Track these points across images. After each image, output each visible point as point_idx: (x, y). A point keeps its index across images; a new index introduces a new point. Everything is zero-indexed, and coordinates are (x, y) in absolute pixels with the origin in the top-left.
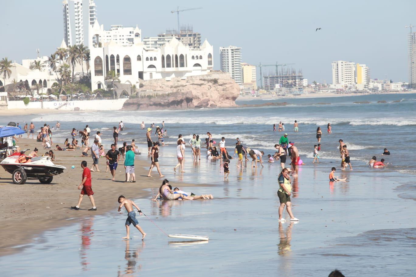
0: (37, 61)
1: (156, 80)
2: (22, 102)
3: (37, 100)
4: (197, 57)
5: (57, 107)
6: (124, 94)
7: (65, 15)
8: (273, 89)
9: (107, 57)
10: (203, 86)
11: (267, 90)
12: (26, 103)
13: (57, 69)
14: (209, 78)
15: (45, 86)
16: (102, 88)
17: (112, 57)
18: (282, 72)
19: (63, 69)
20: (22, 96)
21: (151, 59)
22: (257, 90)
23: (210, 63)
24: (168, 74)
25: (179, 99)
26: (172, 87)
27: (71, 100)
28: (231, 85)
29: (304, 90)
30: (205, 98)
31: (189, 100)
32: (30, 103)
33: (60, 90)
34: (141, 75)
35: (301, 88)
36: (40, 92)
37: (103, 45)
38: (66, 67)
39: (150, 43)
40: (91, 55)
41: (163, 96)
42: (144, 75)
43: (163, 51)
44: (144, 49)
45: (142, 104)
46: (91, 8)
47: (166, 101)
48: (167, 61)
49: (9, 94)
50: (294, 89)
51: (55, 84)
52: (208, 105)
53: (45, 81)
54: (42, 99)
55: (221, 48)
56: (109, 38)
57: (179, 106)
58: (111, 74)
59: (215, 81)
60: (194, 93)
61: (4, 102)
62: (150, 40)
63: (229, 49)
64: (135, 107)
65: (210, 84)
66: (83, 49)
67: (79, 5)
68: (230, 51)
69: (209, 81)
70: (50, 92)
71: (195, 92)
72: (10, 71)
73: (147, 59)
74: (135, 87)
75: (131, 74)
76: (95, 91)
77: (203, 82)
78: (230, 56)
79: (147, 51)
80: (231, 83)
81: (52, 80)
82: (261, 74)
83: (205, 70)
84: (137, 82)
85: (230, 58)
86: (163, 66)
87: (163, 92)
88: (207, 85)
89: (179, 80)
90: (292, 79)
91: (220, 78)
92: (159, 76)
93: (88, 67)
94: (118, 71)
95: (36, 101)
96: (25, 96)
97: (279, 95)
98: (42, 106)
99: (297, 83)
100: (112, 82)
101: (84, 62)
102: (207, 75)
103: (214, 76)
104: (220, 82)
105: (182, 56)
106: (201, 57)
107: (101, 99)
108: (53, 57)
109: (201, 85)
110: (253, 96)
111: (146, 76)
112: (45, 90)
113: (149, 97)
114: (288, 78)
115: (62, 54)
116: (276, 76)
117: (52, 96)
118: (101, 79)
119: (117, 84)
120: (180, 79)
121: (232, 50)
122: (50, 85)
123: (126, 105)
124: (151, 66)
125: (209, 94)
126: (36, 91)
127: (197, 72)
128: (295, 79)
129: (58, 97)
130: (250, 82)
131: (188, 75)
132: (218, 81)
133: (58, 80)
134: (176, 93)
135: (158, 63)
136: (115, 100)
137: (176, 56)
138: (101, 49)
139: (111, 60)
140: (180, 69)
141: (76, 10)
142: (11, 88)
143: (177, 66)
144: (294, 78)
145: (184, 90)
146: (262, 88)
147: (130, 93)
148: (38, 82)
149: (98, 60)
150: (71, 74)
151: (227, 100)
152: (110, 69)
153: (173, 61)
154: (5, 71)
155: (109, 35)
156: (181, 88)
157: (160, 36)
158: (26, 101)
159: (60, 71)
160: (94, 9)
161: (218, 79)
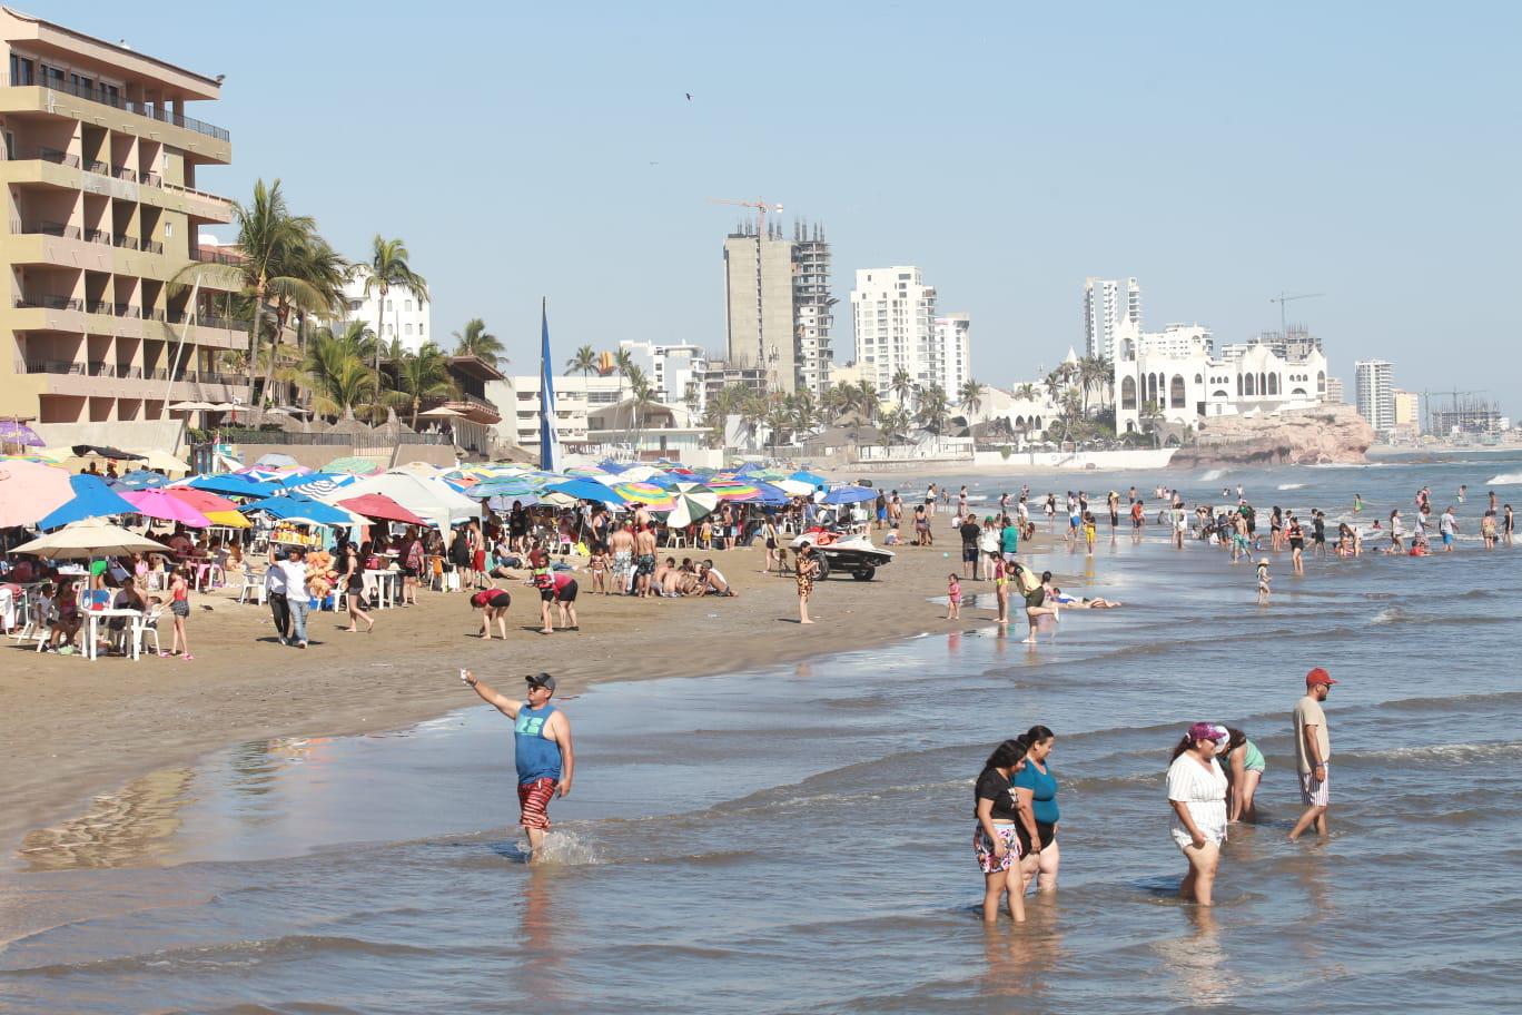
0: (1027, 384)
1: (1228, 417)
2: (999, 454)
3: (1025, 450)
4: (1299, 376)
5: (1056, 463)
6: (1172, 441)
7: (1088, 307)
8: (1447, 435)
9: (1143, 376)
10: (1308, 428)
11: (1437, 436)
12: (1005, 456)
13: (1060, 399)
14: (1320, 413)
15: (1039, 425)
16: (1134, 429)
17: (1152, 376)
18: (1465, 406)
19: (1069, 398)
20: (999, 444)
21: (1219, 380)
22: (1421, 436)
23: (1321, 388)
24: (1249, 406)
25: (1266, 450)
26: (1254, 429)
27: (1082, 450)
28: (1357, 426)
29: (1502, 438)
30: (1312, 448)
31: (1283, 452)
32: (1012, 456)
33: (1063, 434)
34: (1201, 408)
35: (1497, 434)
36: (1029, 437)
37: (1137, 356)
38: (1074, 393)
39: (1234, 353)
40: (1116, 375)
41: (1239, 444)
42: (1208, 408)
43: (1240, 365)
44: (1207, 363)
45: (1201, 458)
46: (1132, 294)
47: (1245, 453)
48: (1246, 384)
49: (976, 441)
50: (1485, 435)
51: (1055, 424)
52: (1316, 459)
53: (1038, 418)
54: (1032, 449)
55: (1357, 364)
56: (1162, 345)
57: (1266, 462)
58: (1149, 407)
59: (1330, 419)
60: (1294, 439)
61: (968, 454)
62: (1234, 348)
63: (1372, 364)
64: (1191, 463)
65: (1321, 424)
66: (1103, 364)
67: (1112, 289)
68: (1373, 369)
69: (1320, 419)
70: (1045, 436)
71: (1295, 437)
72: (979, 402)
73: (1213, 380)
74: (1190, 427)
75: (1184, 406)
76: (1122, 435)
77: (1308, 420)
78: (1373, 376)
79: (1213, 366)
80: (1357, 423)
81: (1050, 417)
82: (1427, 408)
83: (1313, 400)
84: (1195, 421)
85: (1373, 381)
86: (1240, 393)
87: (1240, 438)
88: (1316, 425)
89: (1268, 416)
90: (1482, 418)
91: (1339, 413)
92: (1233, 410)
93: (1112, 393)
94: (1163, 400)
95: (1022, 452)
96: (1003, 444)
97: (1458, 445)
98: (1032, 462)
99: (1490, 424)
100: (1151, 421)
101: (1106, 385)
102: (1317, 409)
103: (1329, 410)
104: (1338, 420)
105: (1272, 376)
106: (1305, 378)
107: (1132, 449)
108: (1053, 377)
109: (1304, 426)
110: (1413, 446)
111: (1210, 411)
112: (1037, 434)
113: (1215, 446)
114: (1473, 415)
115: (1066, 371)
116: (1453, 411)
117: (1050, 443)
118: (1133, 414)
119: (1161, 424)
120: (1268, 414)
121: (1377, 366)
122: (1046, 425)
123: (1175, 459)
124: (1219, 393)
125: (1318, 442)
126: (1022, 436)
127: (1299, 404)
128: (1487, 418)
129: (1060, 447)
130: (1407, 422)
131: (1283, 407)
132: (1336, 419)
133: (1061, 416)
134: (1261, 439)
135: (1231, 388)
136: (1157, 451)
137: (1263, 376)
138: (1134, 363)
139: (1150, 383)
140: (1270, 398)
141: (1107, 298)
142: (981, 430)
143: (1264, 393)
144: (1485, 415)
145: (1276, 434)
146: (1429, 433)
147: (1181, 440)
148: (1026, 420)
149: (1128, 383)
150: (1083, 406)
151: (1351, 452)
152: (1148, 399)
153: (1257, 385)
154: (971, 402)
155: (1162, 340)
156: (1270, 430)
157: (1251, 342)
158: (1006, 452)
159: (1065, 400)
160: (1137, 297)
161: (1335, 415)
